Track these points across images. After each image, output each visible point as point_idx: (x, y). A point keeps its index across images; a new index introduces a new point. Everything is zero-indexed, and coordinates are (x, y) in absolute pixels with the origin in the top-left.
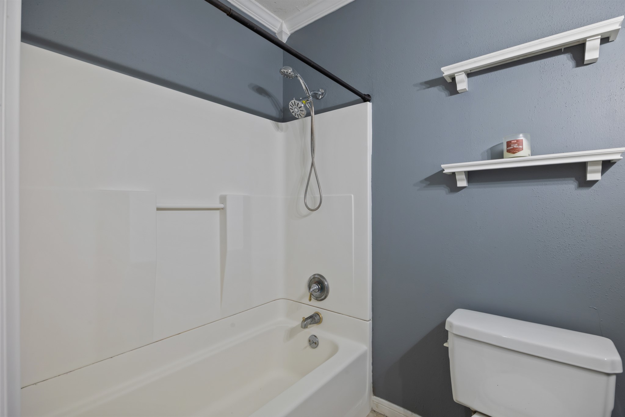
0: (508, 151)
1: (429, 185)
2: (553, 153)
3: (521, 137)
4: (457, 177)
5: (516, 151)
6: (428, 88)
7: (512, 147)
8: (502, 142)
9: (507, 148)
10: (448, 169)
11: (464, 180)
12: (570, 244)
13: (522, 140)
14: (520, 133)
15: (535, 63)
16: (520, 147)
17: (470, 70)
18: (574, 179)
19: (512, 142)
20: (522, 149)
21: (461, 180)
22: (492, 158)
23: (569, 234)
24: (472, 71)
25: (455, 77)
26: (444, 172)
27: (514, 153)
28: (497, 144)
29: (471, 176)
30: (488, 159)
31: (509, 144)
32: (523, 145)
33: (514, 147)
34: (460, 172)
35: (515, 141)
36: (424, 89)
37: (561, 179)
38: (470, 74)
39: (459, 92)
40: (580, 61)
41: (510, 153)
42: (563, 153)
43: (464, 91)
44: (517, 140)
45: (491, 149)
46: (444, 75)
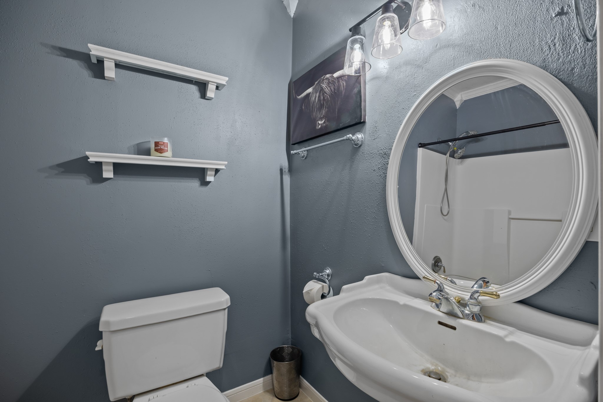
0: (156, 150)
1: (62, 172)
2: (186, 158)
3: (166, 140)
4: (104, 168)
5: (163, 152)
6: (64, 56)
7: (160, 148)
8: (150, 140)
9: (155, 147)
10: (94, 157)
11: (111, 171)
12: (195, 227)
13: (167, 143)
14: (165, 137)
15: (175, 82)
16: (166, 149)
17: (119, 62)
18: (198, 179)
19: (160, 143)
20: (167, 151)
21: (108, 171)
22: (139, 154)
23: (195, 220)
24: (120, 63)
25: (104, 61)
26: (89, 160)
27: (161, 153)
28: (143, 141)
29: (118, 168)
30: (135, 154)
31: (157, 144)
32: (168, 148)
33: (161, 147)
34: (108, 163)
35: (162, 143)
36: (58, 55)
37: (190, 178)
38: (118, 65)
39: (106, 79)
40: (203, 95)
41: (158, 152)
42: (192, 159)
43: (110, 80)
44: (163, 142)
45: (138, 145)
46: (91, 53)
